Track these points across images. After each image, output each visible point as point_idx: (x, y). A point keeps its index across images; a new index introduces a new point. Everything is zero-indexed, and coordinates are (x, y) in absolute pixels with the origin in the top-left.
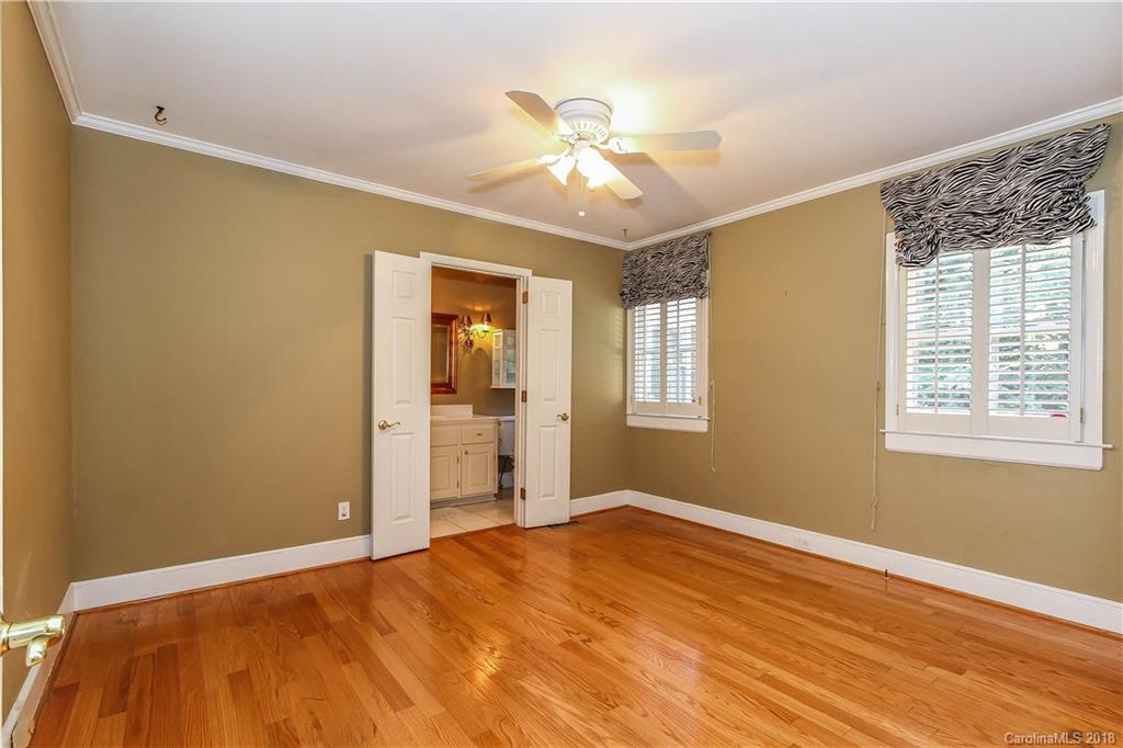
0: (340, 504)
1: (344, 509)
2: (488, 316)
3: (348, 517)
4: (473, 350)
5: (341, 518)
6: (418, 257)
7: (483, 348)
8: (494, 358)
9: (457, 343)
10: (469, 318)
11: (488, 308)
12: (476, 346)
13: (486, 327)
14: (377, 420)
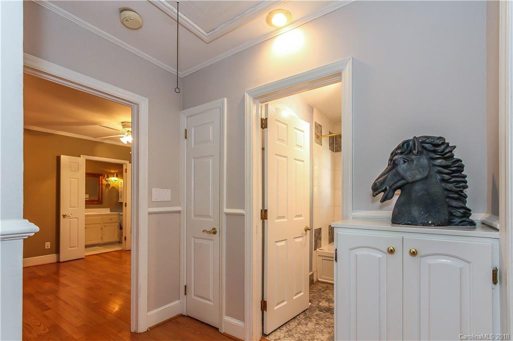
0: (46, 243)
1: (48, 245)
2: (117, 175)
3: (49, 247)
4: (110, 188)
5: (46, 248)
6: (80, 157)
7: (115, 186)
8: (120, 190)
9: (102, 185)
10: (107, 175)
11: (117, 171)
12: (111, 186)
13: (115, 178)
14: (62, 213)
